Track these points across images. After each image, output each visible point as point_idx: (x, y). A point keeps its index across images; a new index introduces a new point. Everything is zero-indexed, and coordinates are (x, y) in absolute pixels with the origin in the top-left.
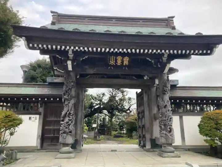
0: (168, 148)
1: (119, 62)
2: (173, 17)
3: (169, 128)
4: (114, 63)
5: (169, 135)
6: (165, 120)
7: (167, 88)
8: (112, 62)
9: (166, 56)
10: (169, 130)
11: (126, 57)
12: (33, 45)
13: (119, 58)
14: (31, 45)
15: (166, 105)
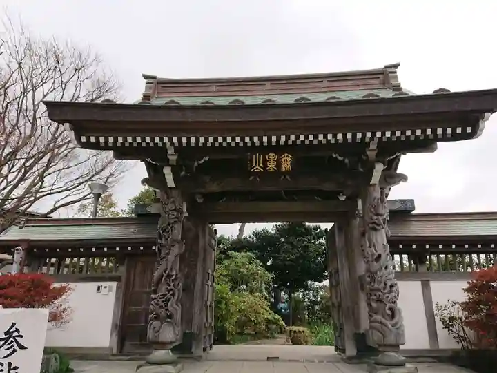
0: (390, 356)
1: (271, 166)
2: (396, 66)
3: (390, 309)
4: (261, 167)
5: (389, 323)
6: (379, 290)
7: (380, 218)
8: (258, 167)
9: (373, 146)
10: (390, 312)
11: (286, 154)
12: (88, 139)
13: (272, 158)
14: (84, 139)
15: (380, 256)
